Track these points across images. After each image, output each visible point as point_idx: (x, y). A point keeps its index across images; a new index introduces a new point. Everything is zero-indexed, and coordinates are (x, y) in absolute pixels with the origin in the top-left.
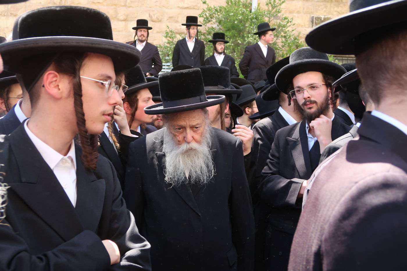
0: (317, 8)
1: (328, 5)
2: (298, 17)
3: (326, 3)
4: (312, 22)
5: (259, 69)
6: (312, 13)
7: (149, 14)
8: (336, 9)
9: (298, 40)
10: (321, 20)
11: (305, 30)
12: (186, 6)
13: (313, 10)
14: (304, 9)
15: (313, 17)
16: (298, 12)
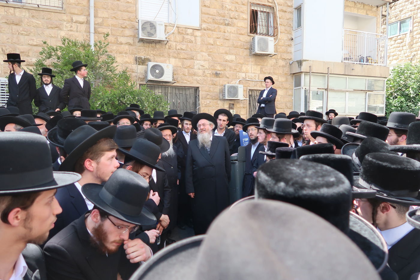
0: (139, 51)
1: (147, 49)
2: (126, 57)
3: (145, 48)
4: (136, 60)
5: (78, 97)
6: (135, 54)
7: (2, 49)
8: (152, 52)
9: (126, 73)
10: (142, 59)
11: (131, 66)
12: (35, 43)
13: (136, 52)
14: (130, 51)
15: (136, 57)
16: (126, 53)
